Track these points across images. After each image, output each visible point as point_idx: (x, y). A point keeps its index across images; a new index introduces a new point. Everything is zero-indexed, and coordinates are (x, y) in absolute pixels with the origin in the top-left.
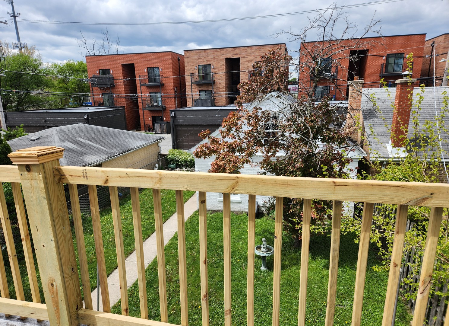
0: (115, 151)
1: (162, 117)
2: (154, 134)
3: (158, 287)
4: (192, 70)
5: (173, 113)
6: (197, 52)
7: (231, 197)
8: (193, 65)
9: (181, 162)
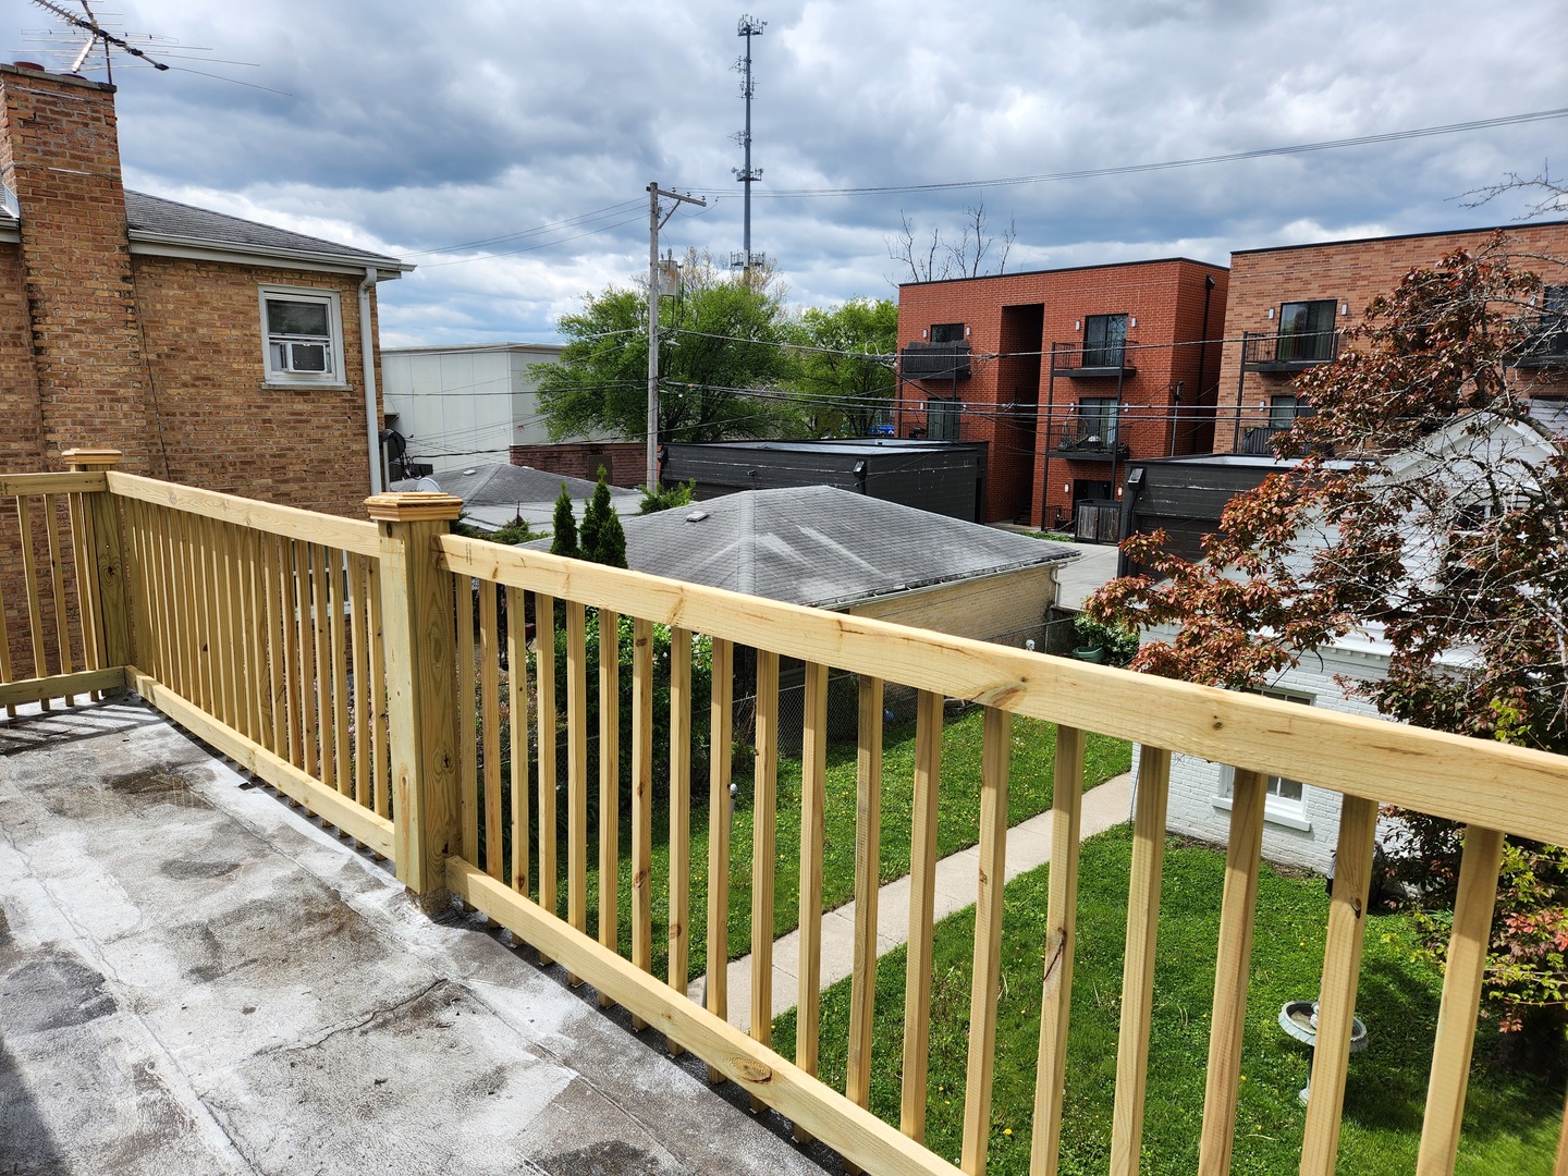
0: (897, 579)
1: (1109, 483)
2: (1071, 540)
3: (901, 1020)
4: (1253, 320)
5: (1138, 472)
6: (1286, 254)
7: (1267, 802)
8: (1260, 302)
9: (1122, 646)
